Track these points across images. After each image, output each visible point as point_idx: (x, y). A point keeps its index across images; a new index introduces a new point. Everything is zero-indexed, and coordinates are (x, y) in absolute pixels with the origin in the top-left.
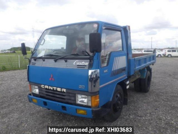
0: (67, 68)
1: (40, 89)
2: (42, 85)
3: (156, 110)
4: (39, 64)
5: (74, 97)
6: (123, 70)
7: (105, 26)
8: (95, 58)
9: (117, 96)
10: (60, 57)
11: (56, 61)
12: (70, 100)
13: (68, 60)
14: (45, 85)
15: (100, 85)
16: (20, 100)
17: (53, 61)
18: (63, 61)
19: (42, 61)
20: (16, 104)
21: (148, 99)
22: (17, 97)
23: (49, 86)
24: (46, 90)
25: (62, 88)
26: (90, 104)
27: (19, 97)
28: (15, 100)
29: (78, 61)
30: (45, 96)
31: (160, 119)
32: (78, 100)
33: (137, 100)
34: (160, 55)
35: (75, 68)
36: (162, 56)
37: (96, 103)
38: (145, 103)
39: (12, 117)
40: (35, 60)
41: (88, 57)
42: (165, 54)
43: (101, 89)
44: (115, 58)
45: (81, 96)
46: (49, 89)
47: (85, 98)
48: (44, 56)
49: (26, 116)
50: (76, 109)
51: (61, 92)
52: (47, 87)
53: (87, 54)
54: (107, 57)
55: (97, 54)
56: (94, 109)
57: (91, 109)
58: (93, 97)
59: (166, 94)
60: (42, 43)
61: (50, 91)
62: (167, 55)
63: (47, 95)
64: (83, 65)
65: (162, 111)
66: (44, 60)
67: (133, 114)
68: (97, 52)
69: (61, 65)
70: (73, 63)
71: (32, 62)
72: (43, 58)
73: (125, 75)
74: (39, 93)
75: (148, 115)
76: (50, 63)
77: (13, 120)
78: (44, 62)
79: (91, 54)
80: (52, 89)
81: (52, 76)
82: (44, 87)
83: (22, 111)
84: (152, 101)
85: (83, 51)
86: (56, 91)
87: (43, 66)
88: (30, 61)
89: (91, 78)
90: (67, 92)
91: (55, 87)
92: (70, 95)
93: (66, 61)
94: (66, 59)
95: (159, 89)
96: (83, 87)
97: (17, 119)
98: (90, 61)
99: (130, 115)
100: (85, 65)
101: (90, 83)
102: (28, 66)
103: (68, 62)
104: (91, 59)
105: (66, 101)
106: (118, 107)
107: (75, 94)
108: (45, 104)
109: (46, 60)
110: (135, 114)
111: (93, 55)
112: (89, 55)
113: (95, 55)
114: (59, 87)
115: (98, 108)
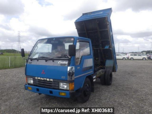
0: (54, 65)
1: (34, 80)
2: (36, 77)
3: (113, 96)
4: (34, 63)
5: (58, 84)
6: (91, 68)
7: (78, 40)
8: (72, 59)
9: (86, 85)
10: (49, 59)
11: (46, 61)
12: (55, 86)
13: (55, 61)
14: (38, 77)
15: (75, 76)
16: (15, 91)
17: (44, 61)
18: (51, 61)
19: (37, 61)
20: (13, 94)
21: (110, 90)
22: (12, 89)
23: (41, 78)
24: (38, 81)
25: (50, 79)
26: (68, 89)
27: (13, 89)
28: (11, 91)
29: (61, 61)
30: (37, 84)
31: (115, 101)
32: (60, 87)
33: (101, 90)
34: (125, 58)
35: (59, 65)
36: (126, 59)
37: (72, 88)
38: (107, 92)
39: (12, 102)
40: (31, 60)
41: (68, 59)
42: (129, 58)
43: (76, 79)
44: (85, 60)
45: (63, 84)
46: (41, 80)
47: (65, 85)
48: (38, 57)
49: (22, 101)
50: (59, 92)
51: (49, 81)
52: (39, 78)
53: (67, 57)
54: (80, 59)
55: (73, 57)
56: (71, 92)
57: (69, 92)
58: (71, 84)
59: (123, 86)
60: (36, 49)
61: (42, 81)
62: (130, 58)
63: (39, 84)
64: (64, 63)
65: (117, 97)
66: (38, 61)
67: (98, 99)
68: (73, 56)
69: (50, 63)
70: (58, 63)
71: (28, 62)
72: (37, 59)
73: (92, 71)
74: (33, 83)
75: (108, 99)
76: (43, 63)
77: (13, 103)
78: (38, 62)
79: (70, 57)
80: (43, 79)
81: (43, 71)
82: (38, 78)
83: (18, 98)
84: (112, 91)
85: (65, 55)
86: (46, 81)
87: (37, 64)
88: (27, 61)
89: (69, 73)
90: (53, 81)
91: (45, 78)
92: (56, 83)
93: (53, 61)
94: (53, 60)
95: (119, 83)
96: (64, 77)
97: (16, 103)
98: (69, 61)
99: (95, 99)
100: (66, 63)
101: (68, 76)
102: (26, 65)
103: (54, 62)
104: (69, 60)
105: (52, 87)
106: (87, 93)
107: (59, 82)
108: (38, 90)
109: (39, 60)
110: (99, 98)
111: (71, 57)
112: (68, 57)
113: (72, 58)
114: (48, 78)
115: (74, 91)
